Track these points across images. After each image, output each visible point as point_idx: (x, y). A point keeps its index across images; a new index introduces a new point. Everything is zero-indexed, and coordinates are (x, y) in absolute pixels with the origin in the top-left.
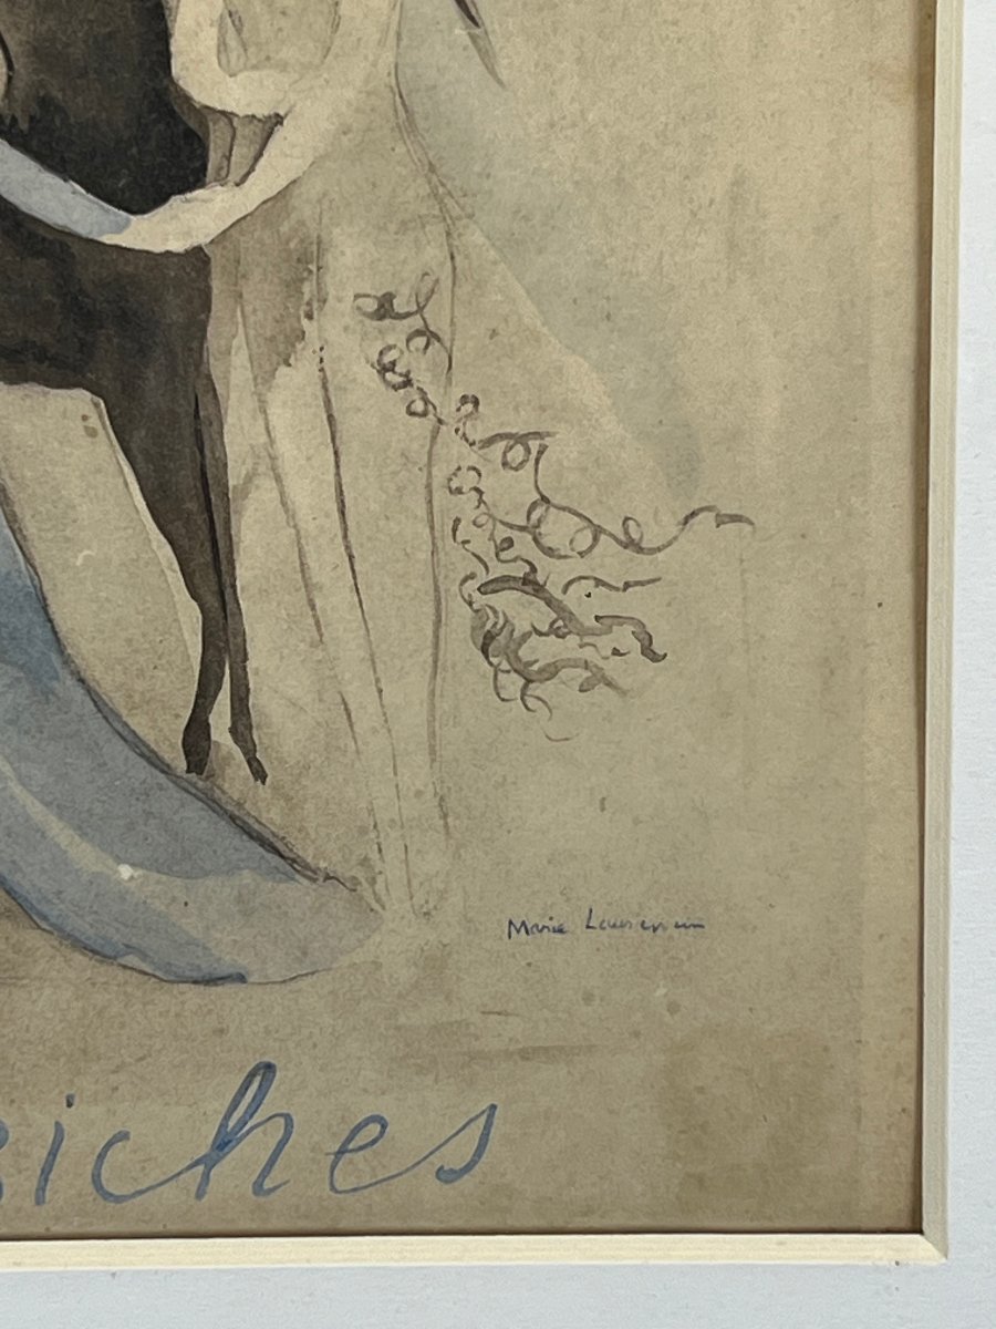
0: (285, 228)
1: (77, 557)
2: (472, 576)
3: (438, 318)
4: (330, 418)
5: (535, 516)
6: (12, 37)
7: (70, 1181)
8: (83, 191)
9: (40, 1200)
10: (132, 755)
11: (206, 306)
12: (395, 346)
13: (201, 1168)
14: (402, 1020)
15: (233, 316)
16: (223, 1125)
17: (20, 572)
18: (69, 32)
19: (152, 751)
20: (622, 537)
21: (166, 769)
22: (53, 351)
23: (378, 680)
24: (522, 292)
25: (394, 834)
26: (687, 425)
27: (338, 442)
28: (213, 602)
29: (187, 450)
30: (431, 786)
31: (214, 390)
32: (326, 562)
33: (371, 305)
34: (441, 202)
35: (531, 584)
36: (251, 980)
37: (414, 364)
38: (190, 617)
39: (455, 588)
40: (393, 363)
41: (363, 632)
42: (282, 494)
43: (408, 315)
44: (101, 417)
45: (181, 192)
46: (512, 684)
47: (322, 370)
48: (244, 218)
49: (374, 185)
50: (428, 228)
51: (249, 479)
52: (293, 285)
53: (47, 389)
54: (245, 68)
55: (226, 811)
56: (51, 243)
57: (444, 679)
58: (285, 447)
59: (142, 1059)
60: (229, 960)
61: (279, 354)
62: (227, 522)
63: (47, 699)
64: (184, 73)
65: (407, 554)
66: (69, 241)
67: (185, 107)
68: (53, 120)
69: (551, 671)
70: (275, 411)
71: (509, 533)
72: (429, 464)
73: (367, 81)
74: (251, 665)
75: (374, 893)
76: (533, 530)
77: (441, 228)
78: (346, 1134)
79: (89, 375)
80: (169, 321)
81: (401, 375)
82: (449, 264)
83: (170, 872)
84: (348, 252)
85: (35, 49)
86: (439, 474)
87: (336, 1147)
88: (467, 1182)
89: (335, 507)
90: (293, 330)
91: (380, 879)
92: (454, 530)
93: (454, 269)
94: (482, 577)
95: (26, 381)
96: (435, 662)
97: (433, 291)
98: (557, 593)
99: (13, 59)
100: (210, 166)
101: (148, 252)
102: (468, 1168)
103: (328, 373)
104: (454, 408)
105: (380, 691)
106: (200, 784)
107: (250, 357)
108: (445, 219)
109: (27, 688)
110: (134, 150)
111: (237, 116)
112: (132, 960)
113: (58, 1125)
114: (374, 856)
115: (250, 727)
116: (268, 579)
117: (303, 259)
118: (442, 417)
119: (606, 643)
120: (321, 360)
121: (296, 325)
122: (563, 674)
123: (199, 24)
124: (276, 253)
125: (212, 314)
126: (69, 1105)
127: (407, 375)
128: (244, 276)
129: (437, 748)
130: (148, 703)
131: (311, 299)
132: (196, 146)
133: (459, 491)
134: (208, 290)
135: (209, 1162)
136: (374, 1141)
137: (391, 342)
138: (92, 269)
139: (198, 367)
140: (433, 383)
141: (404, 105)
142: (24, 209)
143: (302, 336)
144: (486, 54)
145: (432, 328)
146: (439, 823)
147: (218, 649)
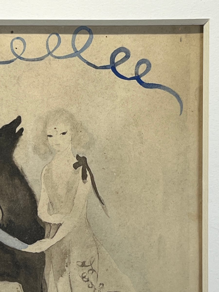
0: (62, 247)
3: (95, 267)
4: (71, 288)
6: (3, 208)
8: (18, 240)
11: (44, 264)
12: (85, 273)
15: (50, 266)
18: (16, 206)
22: (11, 274)
24: (113, 261)
26: (149, 290)
31: (46, 282)
33: (80, 264)
34: (96, 242)
37: (90, 276)
40: (85, 276)
43: (88, 266)
44: (21, 288)
45: (39, 240)
47: (69, 278)
48: (53, 245)
49: (81, 238)
50: (93, 247)
52: (63, 260)
53: (9, 282)
54: (54, 214)
56: (11, 251)
61: (60, 274)
64: (40, 215)
66: (15, 250)
67: (40, 222)
68: (12, 225)
70: (59, 287)
73: (80, 217)
77: (96, 247)
79: (18, 279)
80: (36, 267)
81: (87, 279)
82: (97, 255)
84: (75, 252)
85: (8, 210)
90: (63, 269)
93: (98, 256)
95: (5, 280)
99: (3, 212)
100: (46, 234)
101: (32, 253)
103: (71, 278)
104: (98, 286)
107: (54, 275)
108: (97, 246)
110: (29, 231)
111: (51, 224)
117: (66, 254)
118: (96, 288)
120: (69, 276)
121: (64, 268)
123: (44, 204)
124: (60, 253)
125: (46, 266)
127: (88, 279)
128: (53, 258)
131: (67, 262)
132: (43, 230)
134: (45, 260)
138: (20, 256)
139: (42, 277)
140: (94, 281)
141: (88, 221)
142: (5, 244)
143: (65, 270)
144: (106, 211)
145: (94, 269)
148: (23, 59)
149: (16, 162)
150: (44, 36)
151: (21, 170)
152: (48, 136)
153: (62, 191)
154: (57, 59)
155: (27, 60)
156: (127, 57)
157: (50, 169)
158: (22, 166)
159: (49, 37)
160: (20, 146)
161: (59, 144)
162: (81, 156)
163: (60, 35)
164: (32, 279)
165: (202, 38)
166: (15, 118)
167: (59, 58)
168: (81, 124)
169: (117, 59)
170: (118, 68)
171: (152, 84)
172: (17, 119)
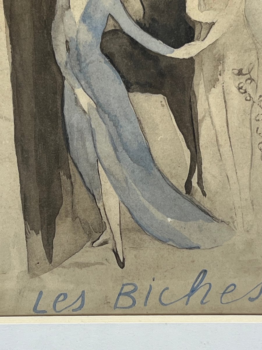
0: (214, 52)
1: (158, 138)
2: (261, 143)
3: (254, 75)
4: (225, 102)
6: (145, 3)
7: (153, 300)
8: (162, 43)
9: (145, 305)
10: (171, 189)
11: (193, 72)
12: (242, 82)
13: (187, 297)
14: (240, 259)
15: (200, 75)
16: (193, 286)
17: (144, 142)
19: (177, 188)
21: (180, 193)
22: (153, 85)
23: (236, 170)
25: (239, 210)
27: (227, 107)
28: (193, 149)
29: (188, 110)
30: (249, 198)
31: (195, 94)
32: (223, 140)
33: (237, 72)
36: (201, 248)
37: (247, 87)
38: (187, 154)
39: (257, 146)
40: (242, 87)
41: (232, 157)
42: (212, 121)
43: (246, 74)
44: (165, 102)
45: (188, 43)
47: (223, 89)
48: (204, 49)
49: (238, 40)
50: (252, 51)
51: (204, 117)
52: (216, 67)
53: (152, 94)
54: (205, 10)
55: (196, 204)
56: (154, 56)
57: (253, 170)
58: (213, 109)
59: (172, 268)
60: (195, 243)
61: (212, 85)
62: (198, 129)
63: (150, 175)
64: (189, 12)
65: (244, 137)
66: (158, 56)
67: (189, 20)
68: (155, 24)
70: (211, 100)
72: (251, 113)
73: (237, 13)
74: (203, 166)
75: (234, 225)
77: (255, 51)
78: (225, 288)
79: (163, 91)
80: (184, 77)
81: (244, 90)
82: (257, 61)
83: (181, 220)
84: (231, 58)
85: (151, 6)
86: (254, 116)
87: (222, 293)
88: (257, 301)
89: (225, 124)
90: (216, 79)
91: (235, 222)
92: (257, 131)
95: (146, 92)
96: (251, 165)
97: (253, 68)
99: (145, 8)
100: (195, 36)
101: (179, 59)
102: (257, 298)
103: (225, 90)
104: (257, 99)
105: (236, 173)
107: (205, 86)
108: (256, 49)
109: (145, 172)
110: (176, 32)
111: (203, 23)
112: (170, 243)
113: (150, 286)
114: (234, 216)
115: (202, 182)
116: (208, 144)
117: (219, 60)
118: (254, 101)
120: (223, 86)
121: (217, 77)
124: (212, 59)
125: (195, 74)
126: (154, 280)
128: (203, 64)
129: (251, 188)
130: (176, 176)
131: (221, 70)
132: (192, 31)
133: (258, 120)
134: (194, 68)
135: (189, 296)
136: (233, 290)
137: (241, 81)
138: (164, 63)
139: (190, 89)
140: (252, 92)
141: (247, 19)
142: (147, 48)
143: (218, 80)
145: (252, 78)
146: (251, 207)
147: (194, 162)
164: (179, 90)
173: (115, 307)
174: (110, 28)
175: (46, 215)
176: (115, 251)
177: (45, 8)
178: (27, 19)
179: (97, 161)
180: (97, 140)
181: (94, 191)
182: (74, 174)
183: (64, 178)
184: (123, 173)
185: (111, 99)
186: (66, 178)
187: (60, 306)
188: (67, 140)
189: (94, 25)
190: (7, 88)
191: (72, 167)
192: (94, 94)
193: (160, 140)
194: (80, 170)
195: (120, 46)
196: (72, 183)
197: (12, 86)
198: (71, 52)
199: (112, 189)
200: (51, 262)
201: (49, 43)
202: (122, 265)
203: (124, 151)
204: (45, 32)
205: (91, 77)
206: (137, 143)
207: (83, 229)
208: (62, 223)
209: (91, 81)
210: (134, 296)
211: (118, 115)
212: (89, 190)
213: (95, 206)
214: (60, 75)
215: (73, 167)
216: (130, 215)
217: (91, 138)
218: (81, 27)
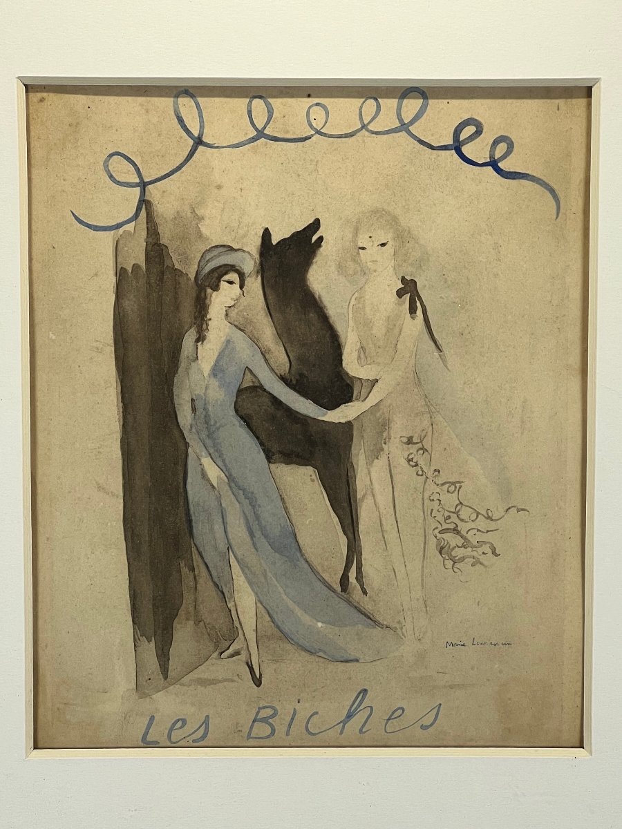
0: (378, 415)
1: (306, 520)
2: (437, 528)
3: (427, 446)
4: (391, 476)
5: (458, 509)
6: (291, 355)
7: (298, 727)
8: (313, 403)
9: (288, 734)
10: (323, 586)
11: (351, 440)
12: (413, 453)
13: (342, 724)
14: (410, 675)
15: (360, 443)
16: (350, 710)
17: (288, 525)
18: (310, 353)
19: (330, 585)
20: (486, 516)
21: (334, 591)
22: (301, 454)
23: (405, 562)
24: (454, 436)
25: (409, 613)
26: (508, 479)
27: (393, 483)
28: (351, 536)
29: (344, 486)
30: (422, 598)
31: (353, 467)
32: (389, 524)
33: (405, 440)
34: (428, 407)
35: (456, 531)
36: (362, 660)
37: (419, 459)
38: (343, 540)
39: (431, 532)
40: (412, 459)
41: (400, 546)
42: (375, 501)
43: (418, 443)
44: (316, 475)
45: (344, 404)
46: (449, 563)
47: (389, 461)
48: (365, 412)
49: (407, 401)
50: (424, 415)
51: (364, 496)
52: (380, 433)
53: (299, 466)
54: (366, 364)
55: (353, 605)
56: (302, 419)
58: (376, 486)
59: (323, 687)
60: (353, 655)
61: (375, 455)
62: (357, 510)
63: (295, 567)
64: (346, 366)
65: (415, 521)
66: (308, 419)
67: (346, 376)
68: (304, 380)
69: (462, 559)
70: (372, 474)
71: (449, 514)
72: (423, 491)
73: (405, 369)
74: (363, 557)
75: (402, 632)
76: (457, 513)
77: (428, 415)
78: (391, 713)
79: (312, 462)
80: (339, 445)
81: (415, 462)
82: (431, 427)
83: (334, 625)
84: (398, 423)
85: (299, 358)
86: (427, 494)
87: (387, 718)
88: (431, 730)
89: (391, 505)
90: (380, 448)
91: (404, 628)
92: (431, 513)
93: (433, 428)
94: (440, 529)
95: (292, 464)
96: (424, 556)
97: (425, 436)
98: (465, 534)
99: (290, 360)
101: (333, 423)
102: (432, 725)
103: (391, 462)
104: (432, 473)
105: (406, 566)
106: (345, 596)
107: (365, 456)
108: (430, 413)
109: (289, 564)
110: (330, 390)
111: (363, 379)
112: (321, 654)
113: (295, 709)
114: (402, 620)
115: (362, 577)
116: (369, 529)
117: (384, 425)
118: (428, 476)
119: (480, 550)
120: (389, 458)
121: (380, 446)
122: (466, 560)
123: (352, 351)
124: (375, 423)
125: (353, 442)
126: (299, 702)
128: (364, 430)
129: (424, 584)
130: (328, 569)
131: (386, 438)
132: (349, 389)
133: (433, 500)
134: (352, 434)
135: (344, 722)
136: (400, 716)
137: (411, 451)
138: (315, 428)
139: (348, 459)
140: (425, 465)
141: (417, 376)
142: (293, 409)
143: (383, 450)
144: (444, 361)
145: (425, 447)
146: (424, 609)
147: (353, 552)
148: (325, 135)
149: (311, 286)
150: (356, 103)
151: (319, 298)
152: (360, 248)
153: (379, 329)
154: (374, 135)
155: (331, 136)
156: (479, 132)
157: (361, 298)
158: (321, 293)
159: (364, 102)
160: (319, 262)
161: (376, 261)
162: (408, 278)
163: (379, 100)
164: (333, 462)
165: (589, 105)
166: (311, 222)
167: (377, 133)
168: (409, 231)
169: (463, 136)
170: (466, 150)
171: (515, 172)
172: (313, 223)
173: (249, 737)
174: (247, 384)
175: (161, 618)
176: (250, 663)
177: (166, 359)
178: (144, 372)
179: (228, 549)
180: (228, 522)
181: (224, 587)
182: (198, 566)
183: (185, 570)
184: (261, 564)
185: (247, 471)
186: (187, 570)
187: (176, 735)
188: (190, 521)
189: (227, 380)
190: (115, 456)
191: (195, 556)
192: (225, 466)
193: (309, 524)
194: (206, 561)
195: (259, 406)
196: (195, 577)
197: (122, 454)
198: (197, 413)
199: (247, 584)
200: (166, 678)
201: (170, 402)
202: (258, 682)
203: (263, 537)
204: (166, 387)
205: (223, 444)
206: (279, 527)
207: (209, 635)
208: (181, 627)
209: (222, 449)
210: (273, 723)
211: (255, 492)
212: (216, 585)
213: (225, 606)
214: (182, 441)
215: (197, 556)
216: (269, 619)
217: (221, 520)
218: (210, 382)
